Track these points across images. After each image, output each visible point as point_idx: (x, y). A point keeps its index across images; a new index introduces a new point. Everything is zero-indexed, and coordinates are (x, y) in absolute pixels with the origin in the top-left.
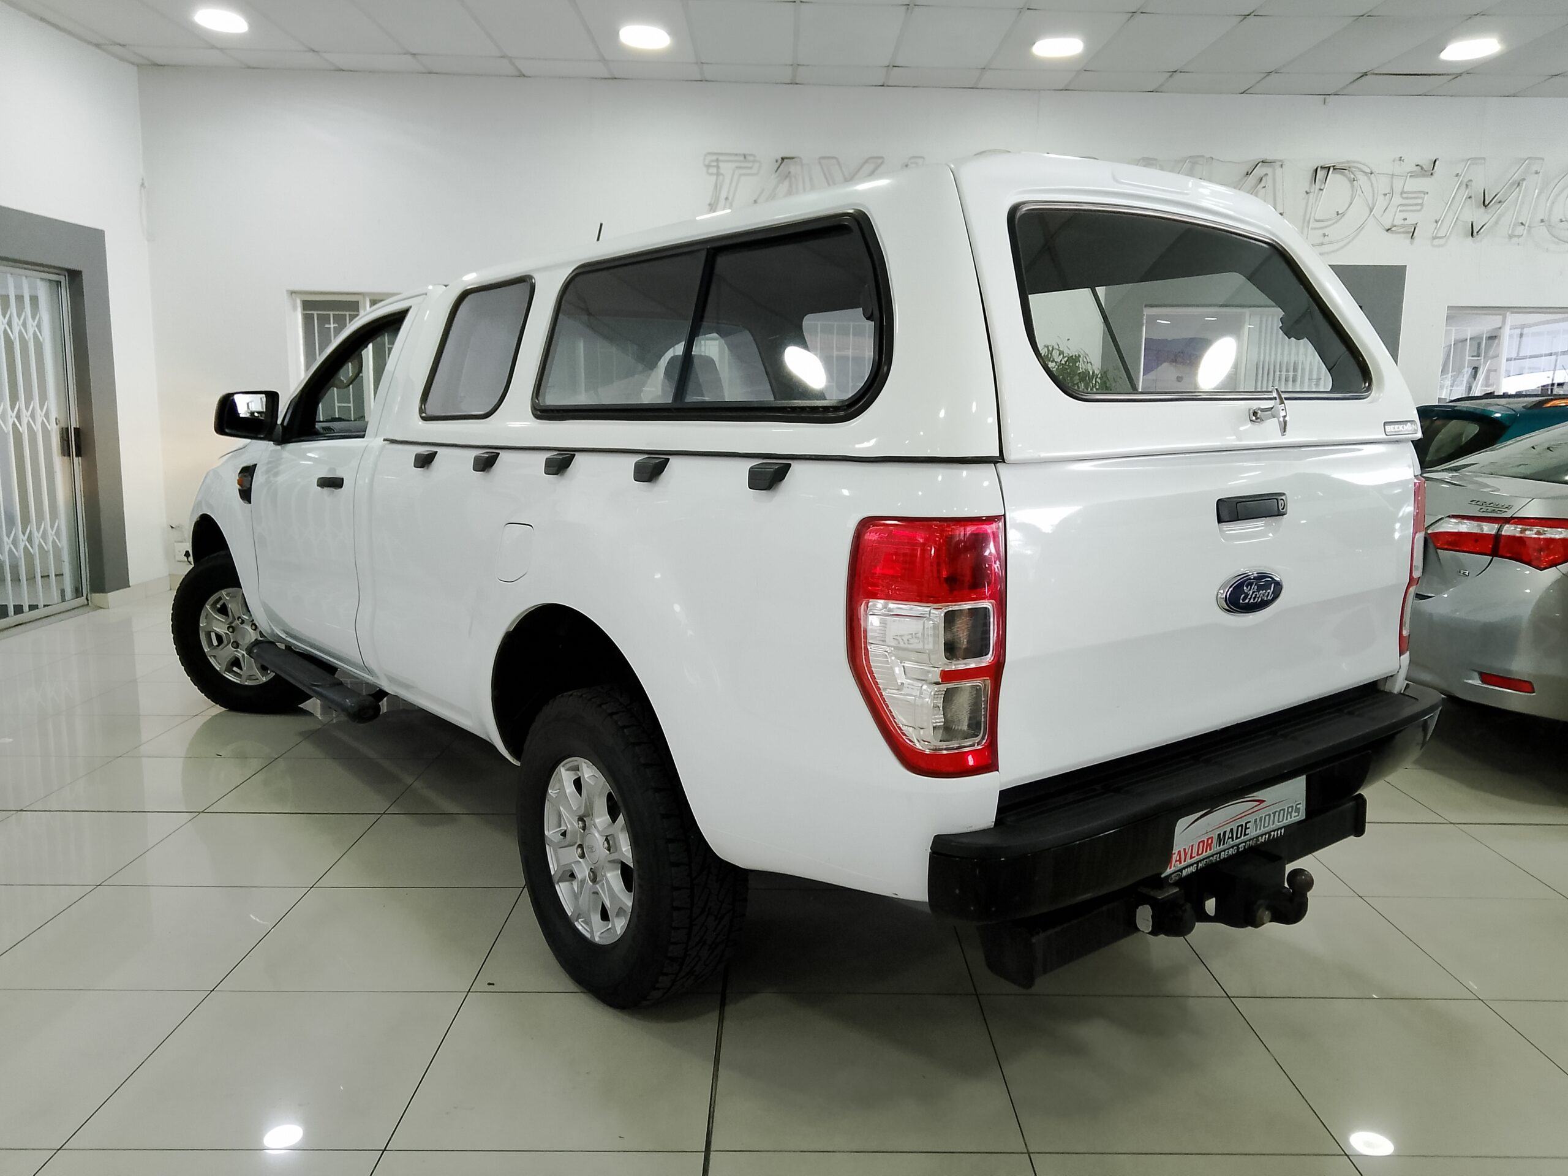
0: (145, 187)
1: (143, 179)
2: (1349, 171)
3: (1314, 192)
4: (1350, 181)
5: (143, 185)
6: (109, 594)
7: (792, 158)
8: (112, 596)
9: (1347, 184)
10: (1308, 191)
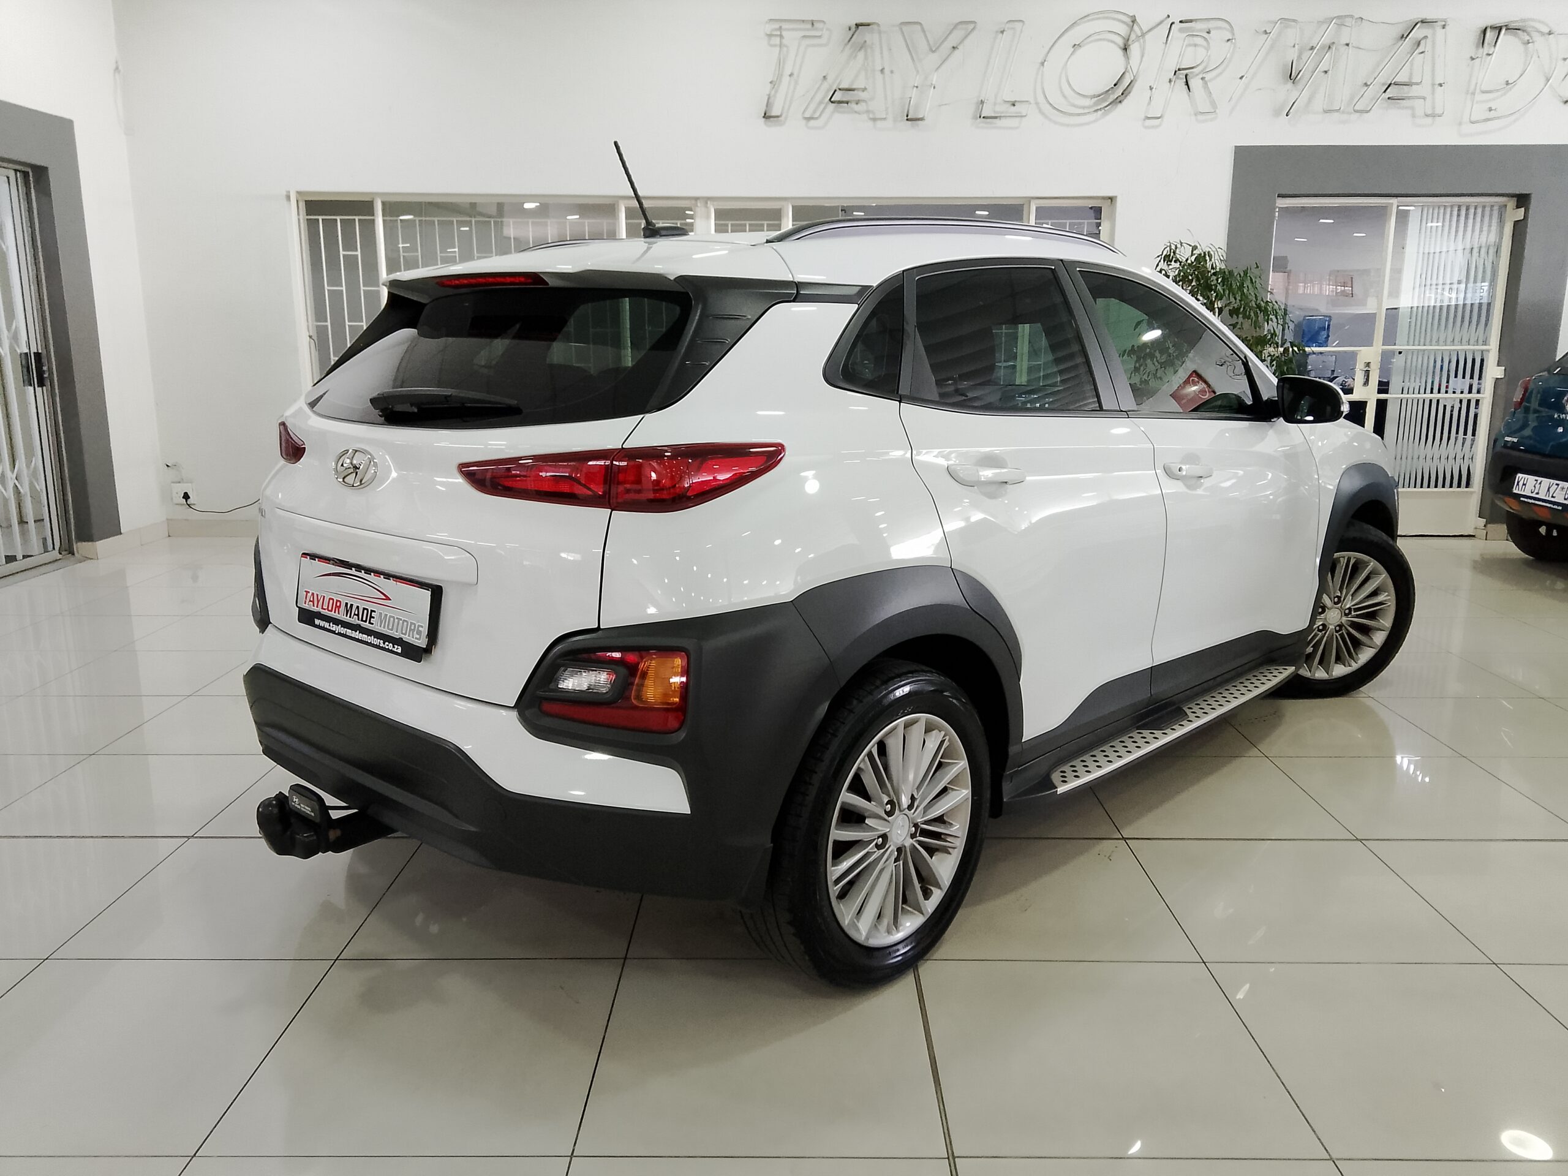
0: (119, 72)
1: (117, 62)
2: (1524, 31)
3: (1481, 57)
4: (1524, 44)
5: (117, 68)
6: (97, 542)
7: (868, 25)
8: (102, 546)
9: (1522, 48)
10: (1474, 57)
